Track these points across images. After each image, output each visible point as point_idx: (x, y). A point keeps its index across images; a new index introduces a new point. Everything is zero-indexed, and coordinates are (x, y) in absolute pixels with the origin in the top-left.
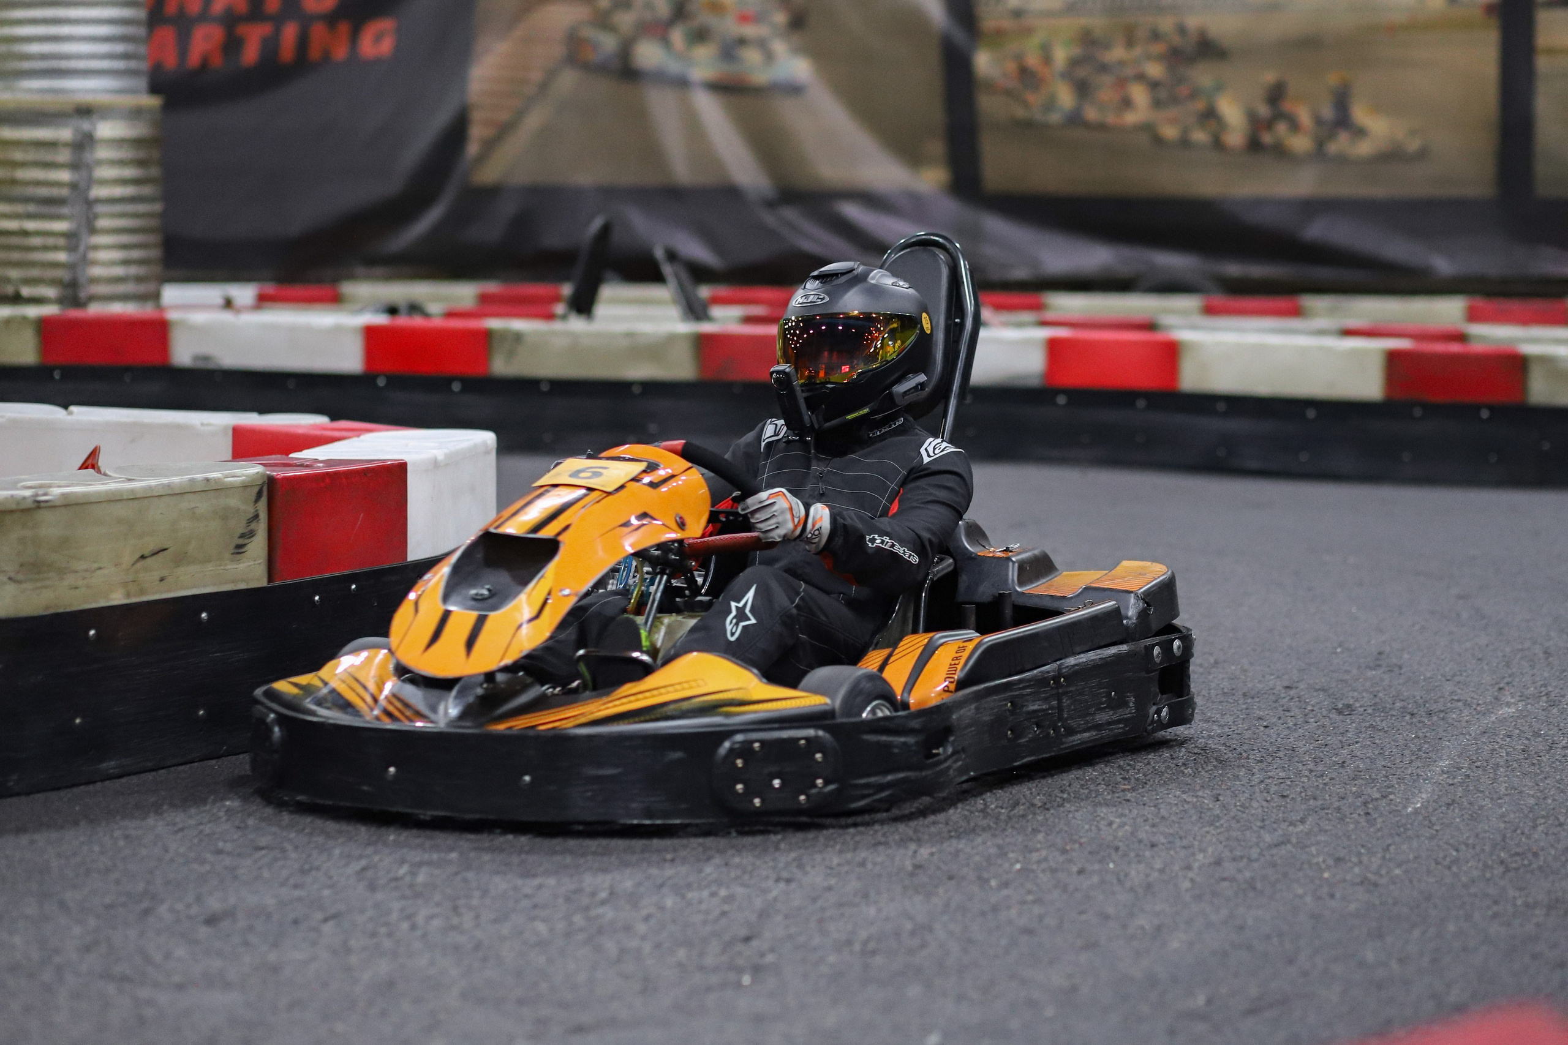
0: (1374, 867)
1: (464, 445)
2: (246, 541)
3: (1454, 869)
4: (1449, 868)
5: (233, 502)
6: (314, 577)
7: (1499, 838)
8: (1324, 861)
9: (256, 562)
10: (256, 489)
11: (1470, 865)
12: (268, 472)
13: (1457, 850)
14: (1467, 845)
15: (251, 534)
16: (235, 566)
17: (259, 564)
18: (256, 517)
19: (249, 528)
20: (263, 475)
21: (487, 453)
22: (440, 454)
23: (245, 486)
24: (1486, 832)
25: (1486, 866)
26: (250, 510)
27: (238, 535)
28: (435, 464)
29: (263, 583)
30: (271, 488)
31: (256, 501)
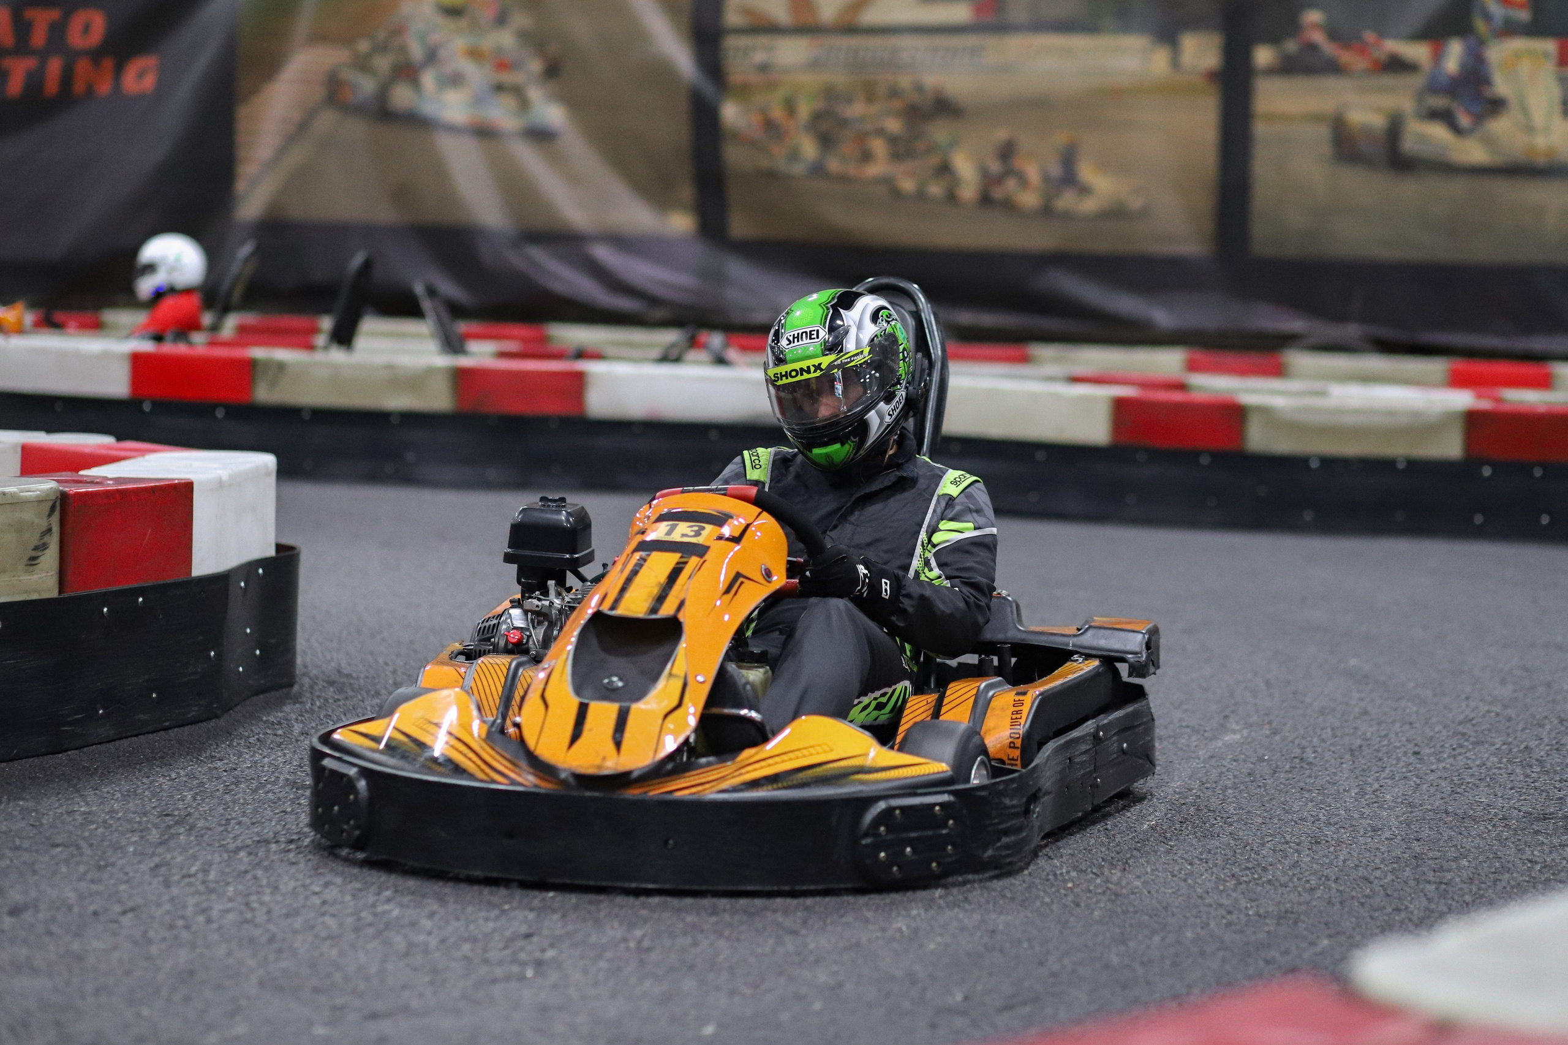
0: (1115, 878)
1: (248, 466)
2: (40, 554)
3: (1190, 881)
4: (1185, 880)
5: (28, 515)
6: (104, 590)
7: (1230, 854)
8: (1068, 872)
9: (49, 574)
10: (50, 504)
11: (1204, 877)
12: (61, 488)
13: (1191, 864)
14: (1201, 860)
15: (44, 547)
16: (30, 577)
17: (52, 576)
18: (49, 530)
19: (43, 541)
20: (57, 490)
21: (268, 474)
22: (224, 474)
23: (40, 501)
24: (1217, 848)
25: (1218, 879)
26: (43, 524)
27: (32, 547)
28: (220, 484)
29: (54, 594)
30: (63, 503)
31: (50, 515)
